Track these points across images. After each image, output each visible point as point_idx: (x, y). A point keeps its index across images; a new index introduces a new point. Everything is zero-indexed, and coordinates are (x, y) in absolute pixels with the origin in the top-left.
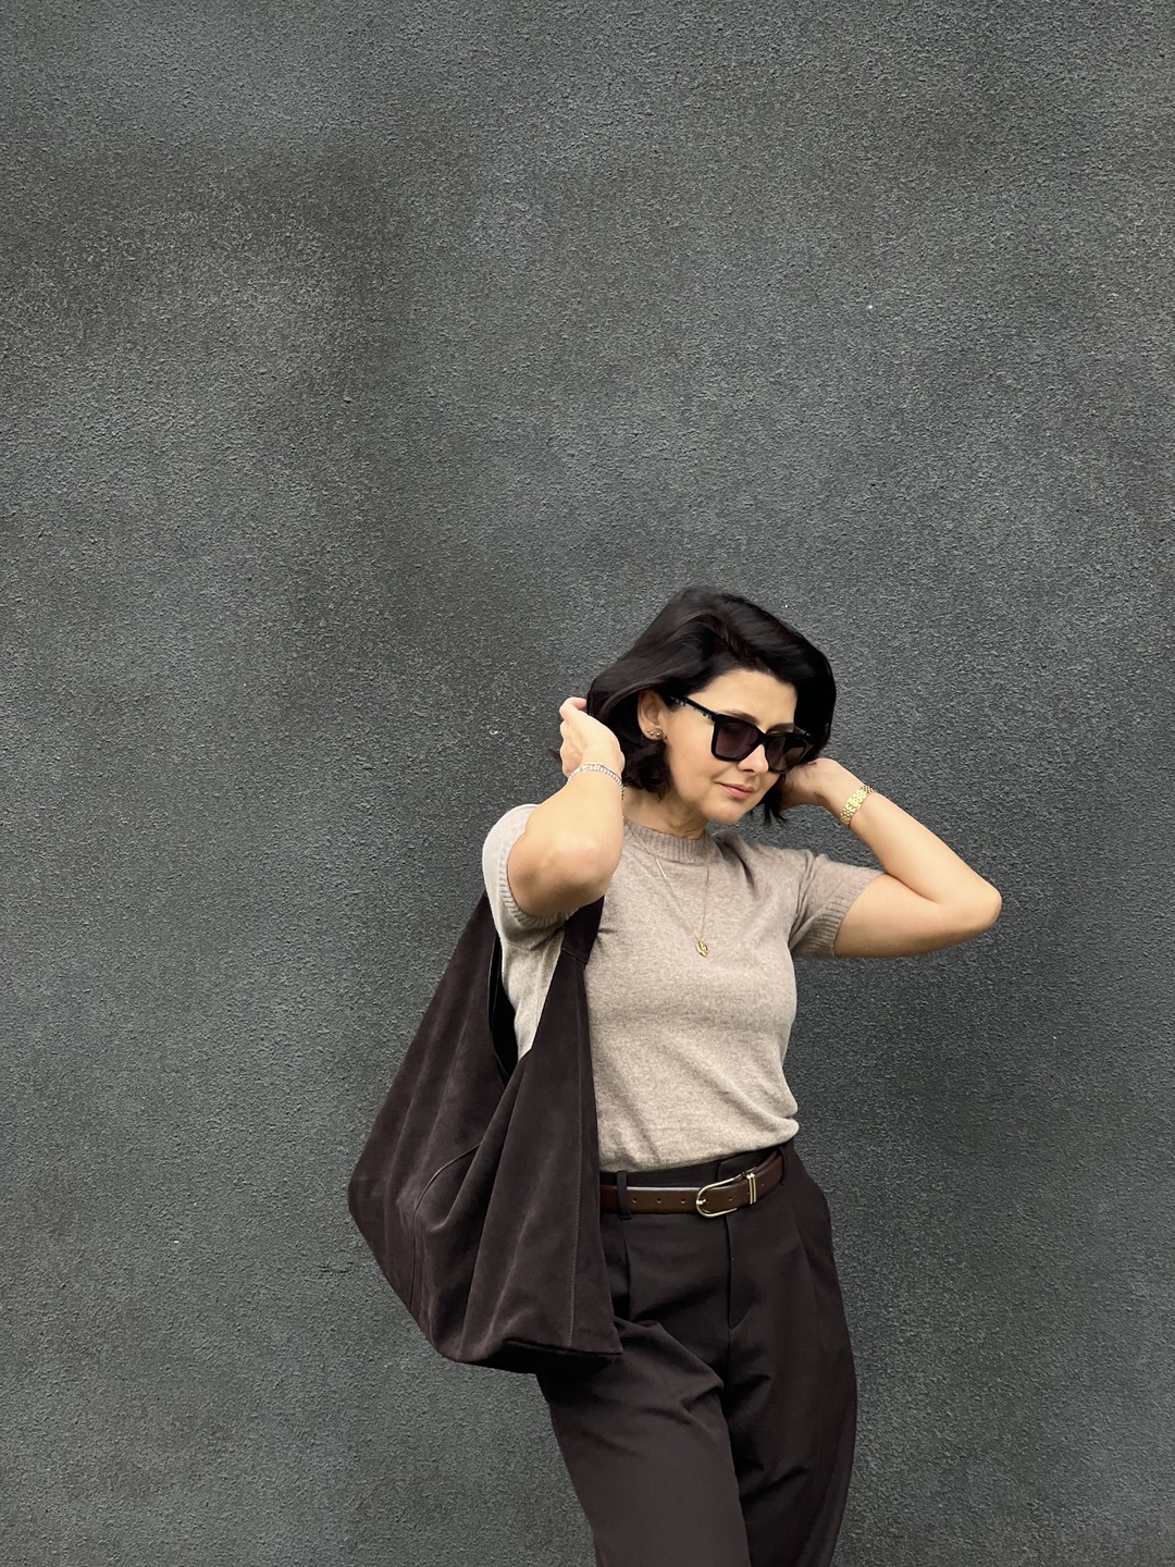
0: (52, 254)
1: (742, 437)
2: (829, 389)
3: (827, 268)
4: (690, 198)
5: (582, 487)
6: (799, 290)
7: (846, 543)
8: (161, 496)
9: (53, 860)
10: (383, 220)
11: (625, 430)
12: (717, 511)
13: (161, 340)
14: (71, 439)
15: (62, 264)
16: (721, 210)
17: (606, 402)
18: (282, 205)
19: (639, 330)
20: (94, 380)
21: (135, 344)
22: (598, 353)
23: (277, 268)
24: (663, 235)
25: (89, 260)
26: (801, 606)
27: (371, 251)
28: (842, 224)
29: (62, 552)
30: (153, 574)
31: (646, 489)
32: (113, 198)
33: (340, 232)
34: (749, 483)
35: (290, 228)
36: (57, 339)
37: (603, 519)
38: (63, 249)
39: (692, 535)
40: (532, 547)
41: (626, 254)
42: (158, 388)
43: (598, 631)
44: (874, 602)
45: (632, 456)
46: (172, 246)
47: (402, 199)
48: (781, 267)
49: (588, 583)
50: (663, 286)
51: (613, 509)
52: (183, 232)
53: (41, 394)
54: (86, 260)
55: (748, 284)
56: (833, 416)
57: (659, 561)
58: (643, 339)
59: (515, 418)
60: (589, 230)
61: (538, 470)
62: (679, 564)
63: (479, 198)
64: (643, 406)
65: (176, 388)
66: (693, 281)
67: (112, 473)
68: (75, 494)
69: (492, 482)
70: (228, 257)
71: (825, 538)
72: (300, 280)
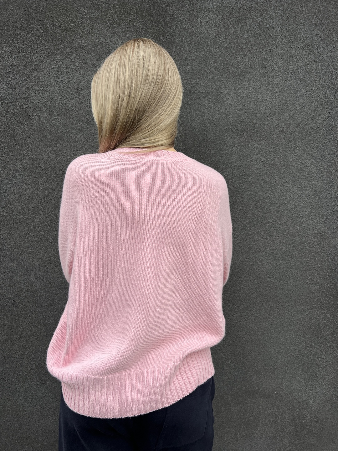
0: (43, 21)
1: (286, 95)
2: (316, 82)
3: (318, 43)
4: (273, 18)
5: (231, 108)
6: (308, 50)
7: (319, 130)
8: (81, 104)
9: (39, 221)
10: (166, 17)
11: (247, 91)
12: (276, 118)
13: (83, 52)
14: (48, 83)
15: (46, 25)
16: (283, 22)
17: (240, 82)
18: (129, 10)
19: (253, 59)
20: (57, 64)
21: (73, 53)
22: (239, 66)
23: (126, 31)
24: (263, 29)
25: (57, 24)
26: (302, 149)
27: (160, 27)
28: (323, 30)
29: (44, 121)
30: (78, 130)
31: (253, 110)
32: (66, 4)
33: (149, 20)
34: (287, 110)
35: (131, 18)
36: (44, 50)
37: (238, 119)
38: (47, 20)
39: (268, 125)
40: (213, 127)
41: (250, 34)
42: (81, 68)
43: (234, 154)
44: (327, 148)
45: (249, 100)
46: (87, 21)
47: (172, 11)
48: (303, 42)
49: (231, 139)
50: (262, 45)
51: (241, 116)
52: (92, 17)
53: (37, 68)
54: (55, 24)
55: (291, 47)
56: (317, 90)
57: (256, 133)
58: (255, 62)
59: (209, 85)
60: (238, 25)
61: (216, 102)
62: (263, 134)
63: (199, 13)
64: (253, 84)
65: (88, 69)
66: (272, 44)
67: (63, 96)
68: (49, 102)
69: (200, 106)
70: (108, 26)
71: (312, 128)
72: (134, 35)
